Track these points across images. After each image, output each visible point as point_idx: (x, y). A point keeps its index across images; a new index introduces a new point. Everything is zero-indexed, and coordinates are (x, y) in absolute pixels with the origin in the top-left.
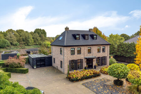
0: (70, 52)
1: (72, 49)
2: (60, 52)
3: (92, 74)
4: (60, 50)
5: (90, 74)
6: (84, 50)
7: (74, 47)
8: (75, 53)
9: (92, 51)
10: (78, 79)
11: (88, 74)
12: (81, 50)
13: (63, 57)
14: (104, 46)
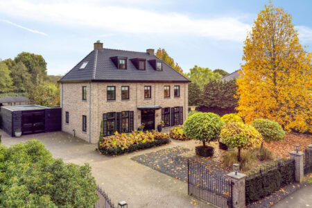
0: (106, 93)
1: (109, 89)
2: (81, 96)
3: (153, 140)
4: (81, 92)
5: (148, 140)
6: (137, 91)
7: (114, 84)
8: (116, 98)
9: (153, 95)
10: (123, 148)
11: (143, 139)
12: (130, 91)
13: (88, 106)
14: (178, 84)
